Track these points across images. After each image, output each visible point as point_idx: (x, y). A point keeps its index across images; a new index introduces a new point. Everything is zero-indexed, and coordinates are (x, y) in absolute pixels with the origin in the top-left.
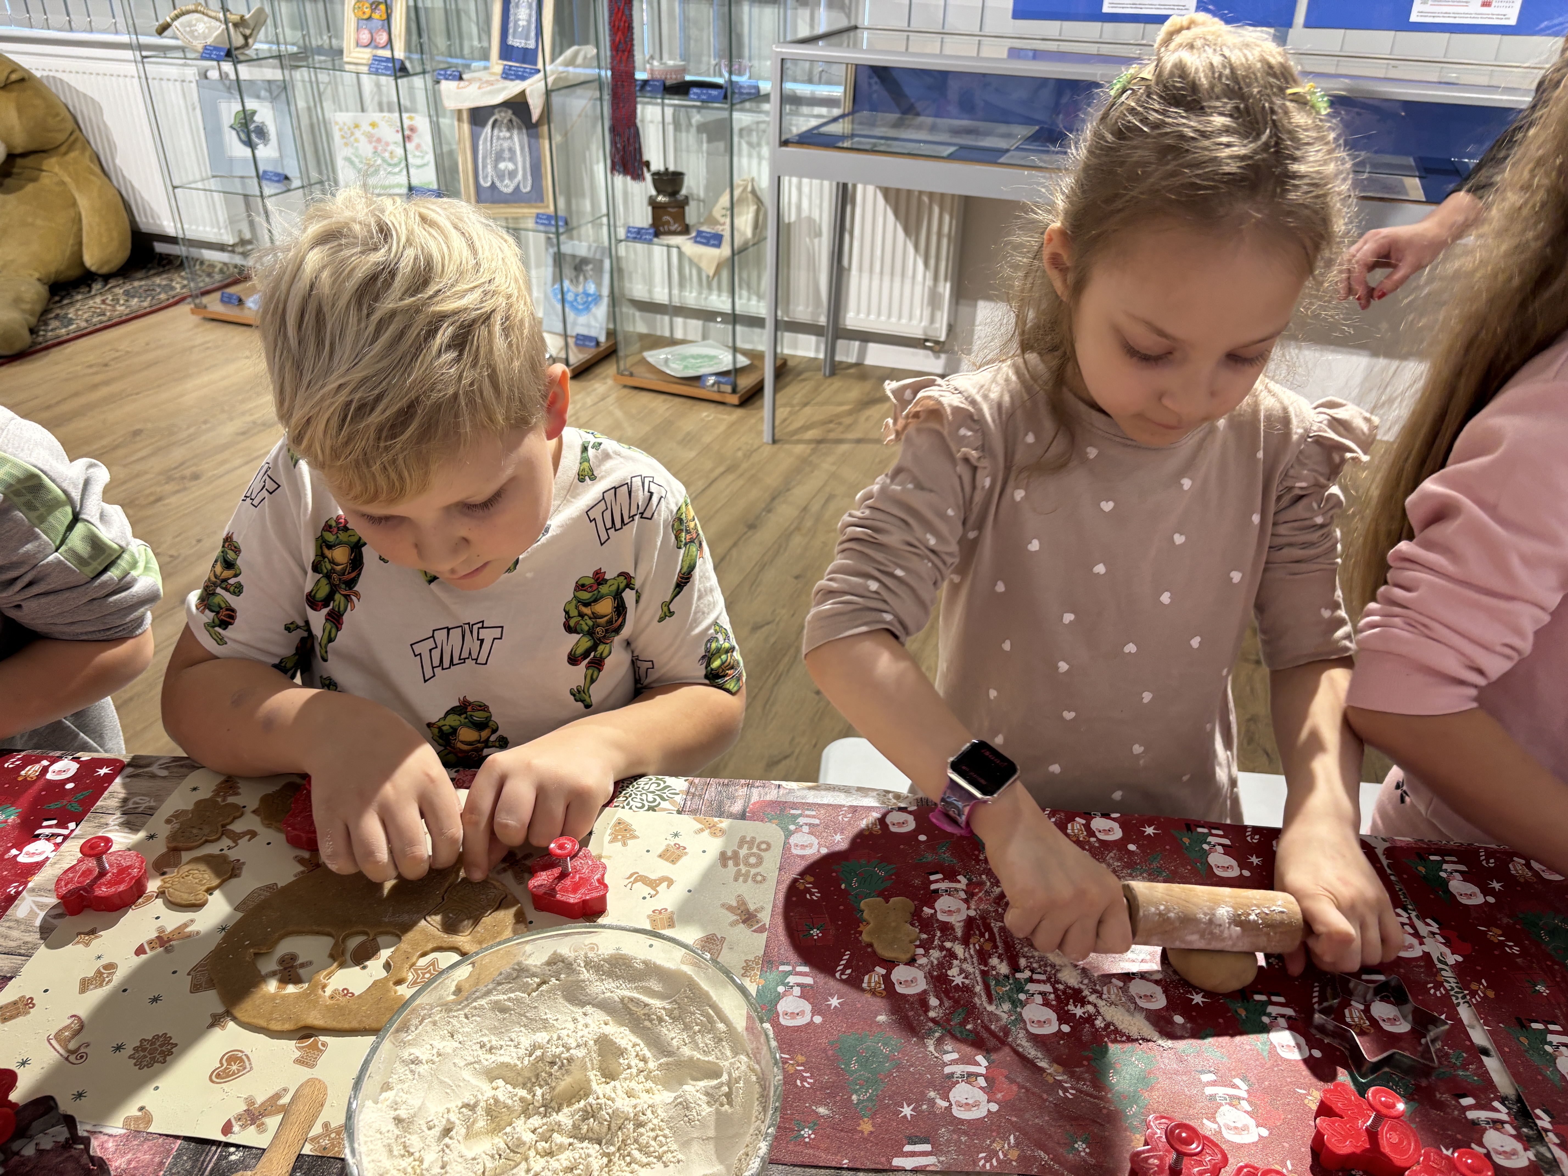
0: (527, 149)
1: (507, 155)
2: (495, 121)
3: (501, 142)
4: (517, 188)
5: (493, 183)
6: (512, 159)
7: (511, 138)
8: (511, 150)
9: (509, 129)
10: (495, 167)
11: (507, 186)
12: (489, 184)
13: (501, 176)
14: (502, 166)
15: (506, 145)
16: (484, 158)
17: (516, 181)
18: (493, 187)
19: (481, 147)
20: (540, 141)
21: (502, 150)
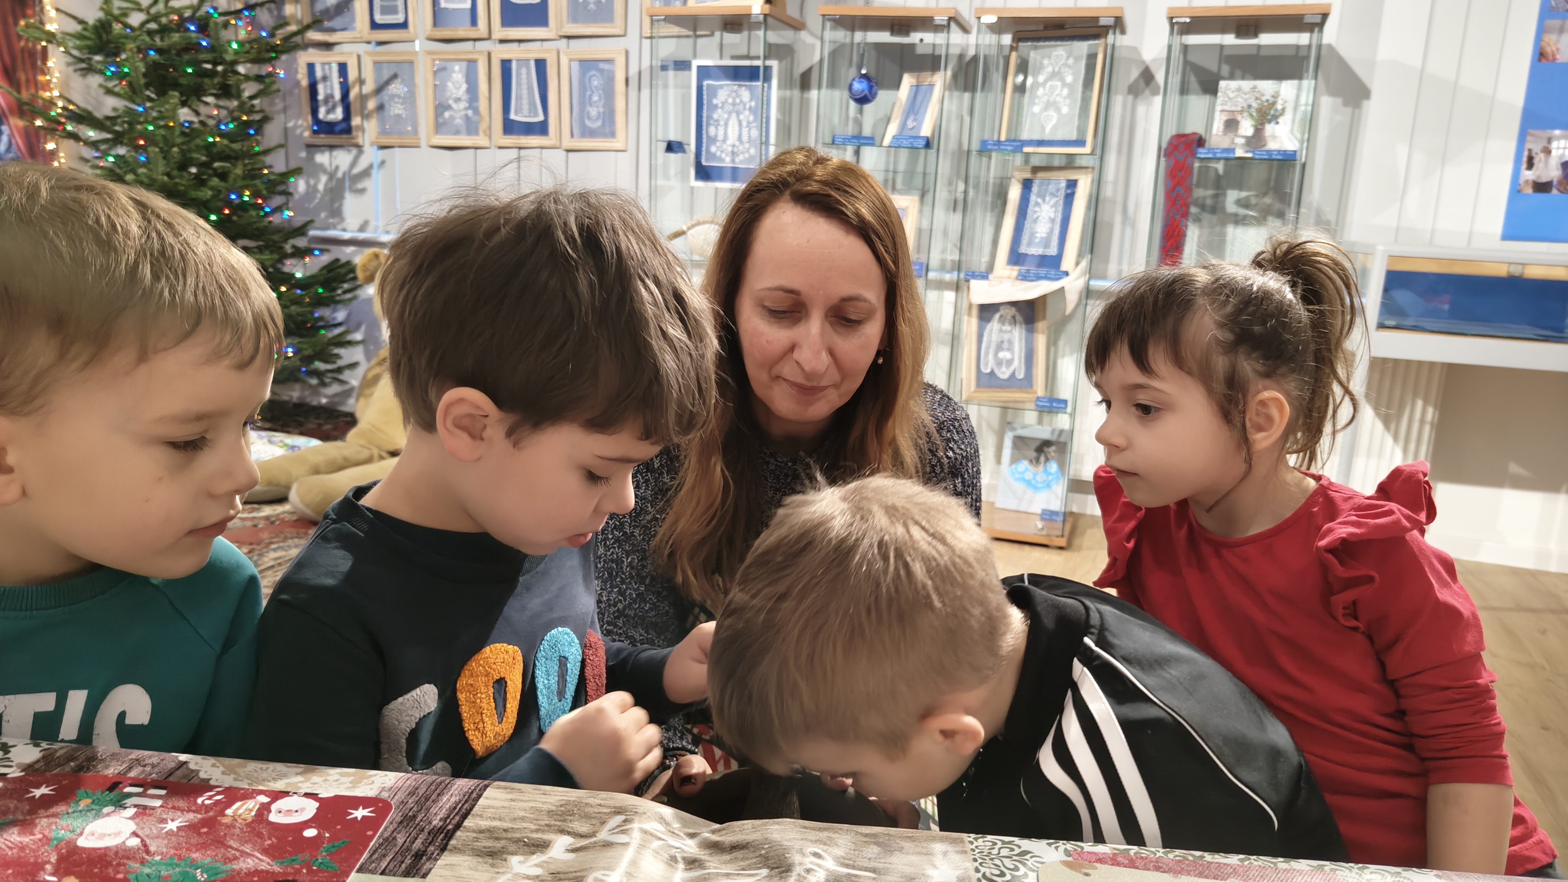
0: (1023, 341)
1: (1006, 345)
2: (1001, 316)
3: (1002, 334)
4: (1013, 375)
5: (992, 371)
6: (1010, 349)
7: (1011, 332)
8: (1010, 342)
9: (1010, 324)
10: (996, 356)
11: (1003, 373)
12: (988, 371)
13: (999, 363)
14: (1001, 355)
15: (1006, 337)
16: (988, 348)
17: (1012, 369)
18: (992, 373)
19: (985, 339)
20: (1035, 335)
21: (1002, 342)
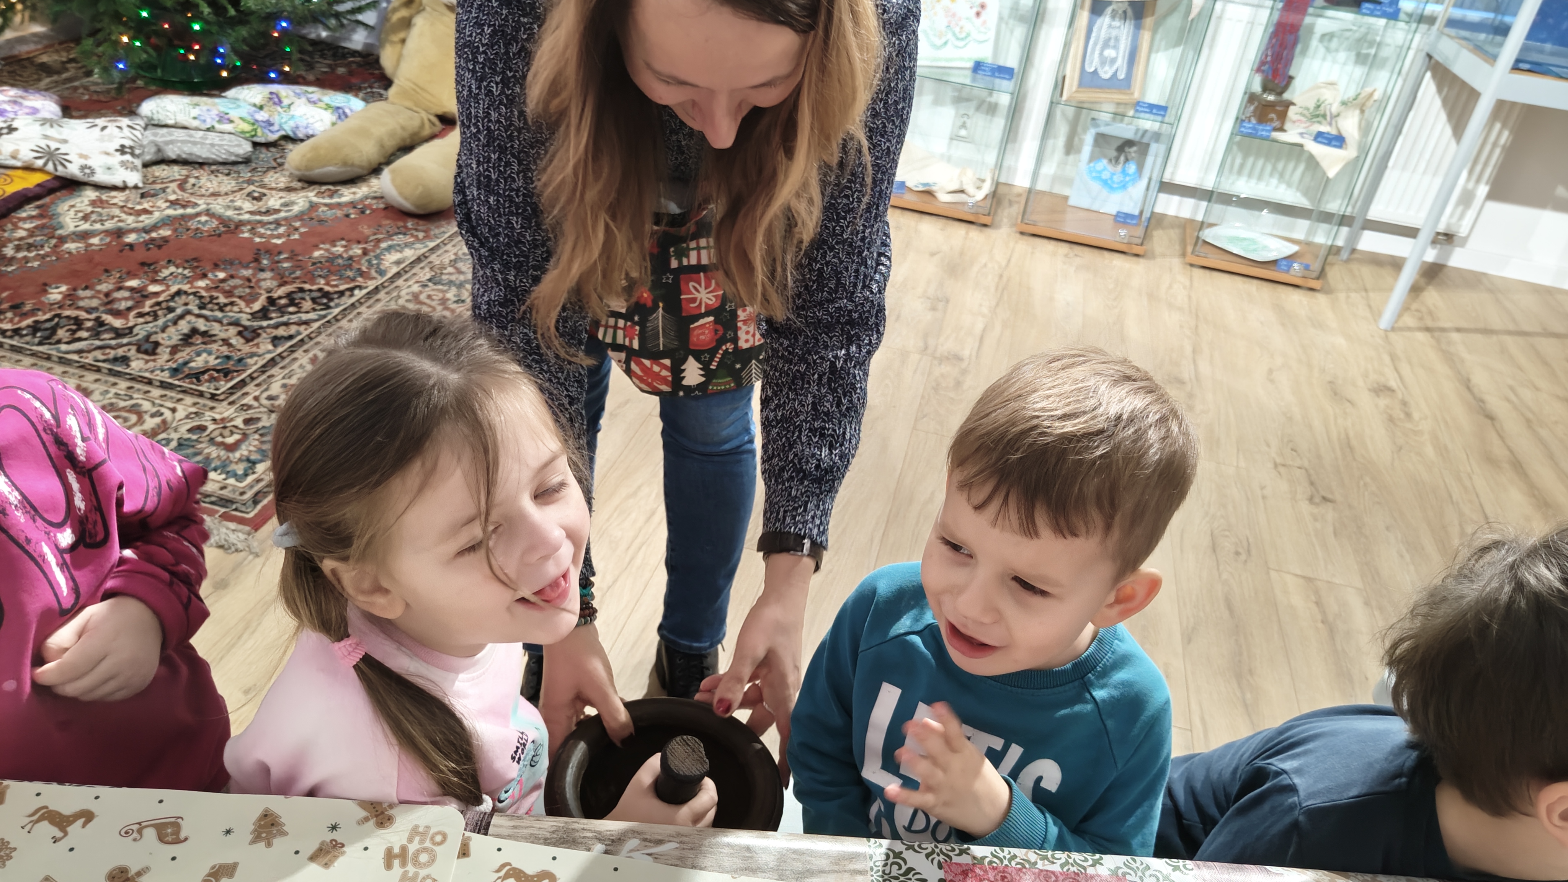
0: (1130, 39)
1: (1112, 43)
2: (1113, 10)
3: (1111, 30)
4: (1115, 74)
5: (1096, 70)
6: (1116, 47)
7: (1119, 27)
8: (1117, 39)
9: (1120, 19)
10: (1101, 54)
11: (1106, 73)
12: (1092, 70)
13: (1103, 62)
14: (1107, 53)
15: (1114, 33)
16: (1095, 44)
17: (1115, 68)
18: (1095, 72)
19: (1094, 35)
20: (1142, 31)
21: (1110, 39)
